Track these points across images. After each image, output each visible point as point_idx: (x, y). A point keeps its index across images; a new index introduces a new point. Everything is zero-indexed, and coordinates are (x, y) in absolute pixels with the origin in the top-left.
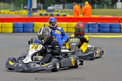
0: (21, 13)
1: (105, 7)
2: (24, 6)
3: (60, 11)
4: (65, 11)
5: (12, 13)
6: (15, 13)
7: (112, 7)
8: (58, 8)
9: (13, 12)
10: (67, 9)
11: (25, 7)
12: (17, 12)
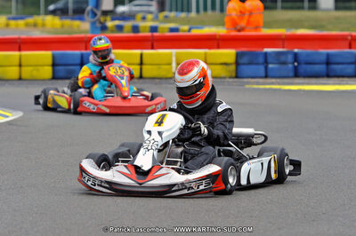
0: (44, 25)
1: (279, 4)
2: (47, 5)
3: (150, 16)
4: (166, 17)
5: (17, 25)
6: (27, 25)
7: (299, 4)
8: (145, 8)
9: (21, 22)
10: (171, 11)
11: (51, 7)
12: (30, 20)
